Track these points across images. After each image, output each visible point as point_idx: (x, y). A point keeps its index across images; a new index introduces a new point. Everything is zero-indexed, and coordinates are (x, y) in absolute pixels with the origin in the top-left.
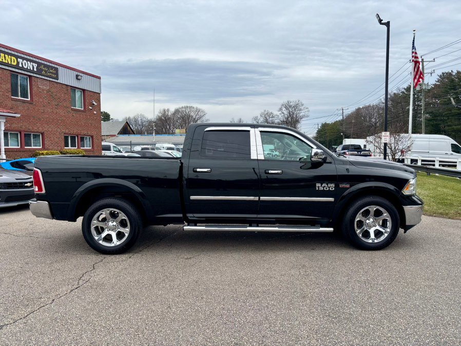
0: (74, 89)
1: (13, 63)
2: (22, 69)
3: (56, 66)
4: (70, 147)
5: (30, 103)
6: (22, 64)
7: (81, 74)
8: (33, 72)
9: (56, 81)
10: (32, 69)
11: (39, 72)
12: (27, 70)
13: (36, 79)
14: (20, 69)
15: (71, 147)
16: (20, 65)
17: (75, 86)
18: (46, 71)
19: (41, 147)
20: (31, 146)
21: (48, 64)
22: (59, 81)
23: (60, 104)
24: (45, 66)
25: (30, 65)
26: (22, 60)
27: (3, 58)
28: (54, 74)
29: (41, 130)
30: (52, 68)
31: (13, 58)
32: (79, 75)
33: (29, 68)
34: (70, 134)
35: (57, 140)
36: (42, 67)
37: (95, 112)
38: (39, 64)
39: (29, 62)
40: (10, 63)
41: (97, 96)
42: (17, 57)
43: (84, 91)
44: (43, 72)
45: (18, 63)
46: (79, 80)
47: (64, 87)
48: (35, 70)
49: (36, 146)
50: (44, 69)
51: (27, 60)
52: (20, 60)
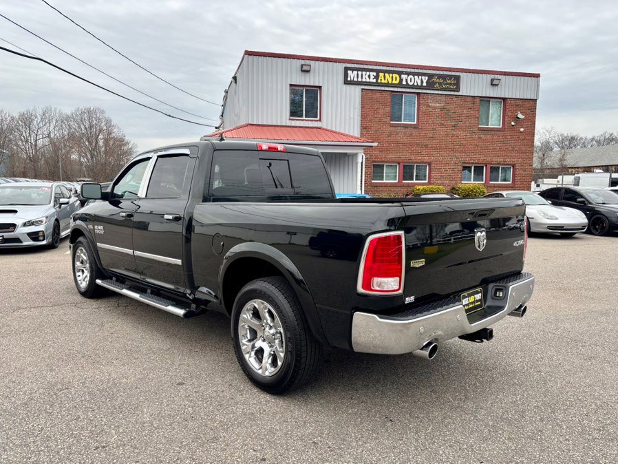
0: (486, 100)
1: (394, 82)
2: (407, 86)
3: (457, 74)
4: (472, 182)
5: (414, 127)
6: (407, 80)
7: (496, 77)
8: (421, 87)
9: (456, 93)
10: (420, 84)
11: (430, 85)
12: (413, 87)
13: (426, 96)
15: (474, 180)
16: (404, 83)
17: (488, 96)
18: (440, 84)
19: (427, 181)
21: (446, 73)
22: (460, 93)
23: (460, 124)
24: (440, 76)
25: (417, 80)
26: (406, 76)
27: (383, 78)
28: (454, 85)
29: (427, 159)
30: (450, 77)
31: (395, 75)
33: (416, 84)
34: (473, 163)
35: (450, 171)
36: (435, 79)
37: (522, 130)
38: (430, 76)
39: (416, 77)
40: (390, 82)
41: (529, 106)
42: (400, 73)
43: (504, 99)
44: (437, 85)
45: (401, 80)
48: (425, 84)
50: (437, 81)
51: (414, 74)
52: (404, 77)
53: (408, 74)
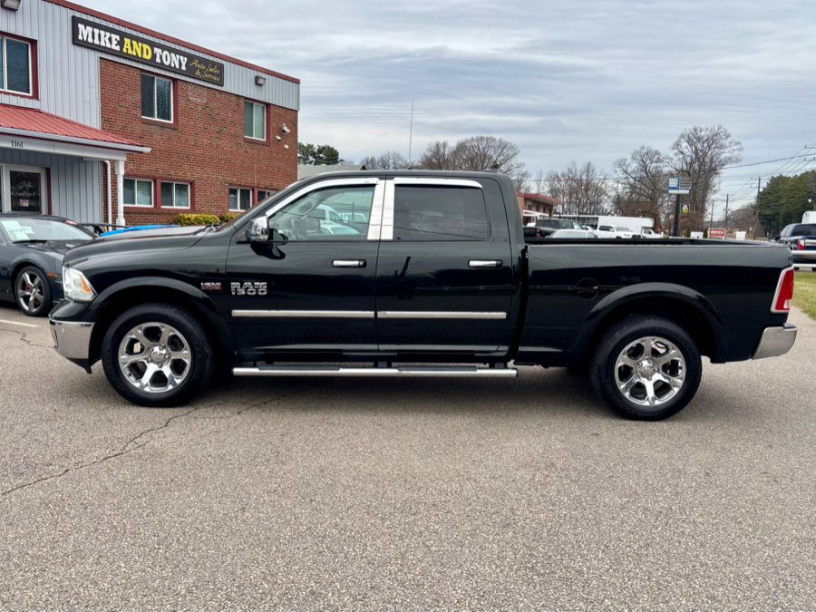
0: (250, 102)
1: (145, 56)
2: (161, 66)
3: (220, 61)
4: (239, 210)
5: (173, 128)
6: (161, 57)
7: (264, 75)
8: (179, 71)
9: (219, 88)
10: (178, 67)
11: (190, 71)
12: (169, 68)
13: (184, 86)
14: (158, 68)
15: (241, 208)
16: (158, 60)
17: (252, 97)
18: (202, 71)
19: (189, 208)
20: (172, 205)
21: (207, 57)
22: (223, 89)
23: (225, 130)
24: (202, 61)
25: (174, 60)
26: (160, 50)
27: (129, 47)
28: (217, 75)
29: (189, 176)
30: (214, 64)
31: (146, 47)
32: (261, 76)
33: (172, 65)
34: (240, 185)
35: (216, 195)
36: (195, 63)
37: (287, 146)
38: (191, 58)
39: (173, 55)
40: (140, 56)
41: (291, 116)
42: (152, 45)
43: (268, 105)
44: (198, 73)
45: (154, 55)
46: (261, 85)
47: (233, 99)
48: (184, 68)
49: (181, 205)
50: (199, 66)
51: (171, 50)
52: (158, 51)
53: (163, 48)
